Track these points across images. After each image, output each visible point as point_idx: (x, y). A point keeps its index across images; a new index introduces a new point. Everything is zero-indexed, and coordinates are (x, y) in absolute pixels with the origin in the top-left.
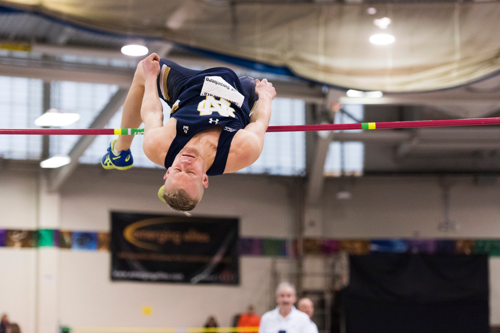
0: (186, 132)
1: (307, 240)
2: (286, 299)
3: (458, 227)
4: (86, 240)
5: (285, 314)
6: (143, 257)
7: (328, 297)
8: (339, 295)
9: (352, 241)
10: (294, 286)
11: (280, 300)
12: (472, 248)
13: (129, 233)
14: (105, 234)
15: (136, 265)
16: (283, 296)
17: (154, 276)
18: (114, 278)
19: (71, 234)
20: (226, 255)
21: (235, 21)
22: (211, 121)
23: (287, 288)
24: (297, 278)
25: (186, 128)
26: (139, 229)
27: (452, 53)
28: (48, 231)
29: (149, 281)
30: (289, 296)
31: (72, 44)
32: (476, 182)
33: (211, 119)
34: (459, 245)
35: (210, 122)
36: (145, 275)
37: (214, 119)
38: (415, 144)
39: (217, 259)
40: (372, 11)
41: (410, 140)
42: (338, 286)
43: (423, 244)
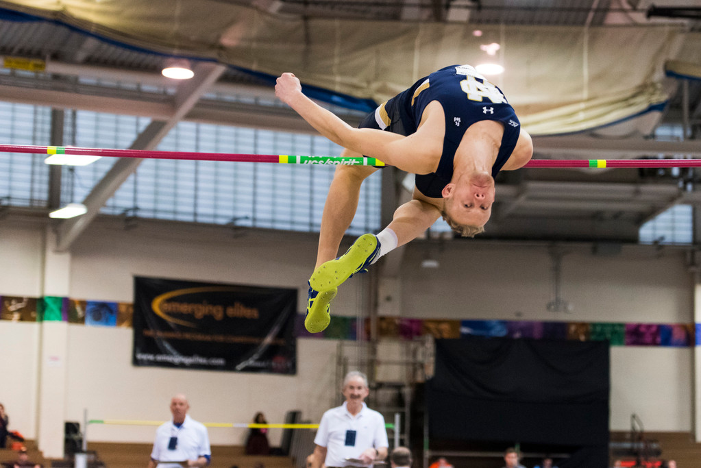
0: (458, 125)
1: (382, 319)
2: (357, 392)
3: (570, 307)
4: (104, 312)
5: (353, 411)
6: (177, 335)
7: (407, 391)
8: (420, 389)
9: (439, 322)
10: (365, 376)
11: (348, 392)
12: (587, 334)
13: (157, 305)
14: (128, 306)
15: (168, 346)
16: (352, 387)
17: (187, 361)
18: (136, 362)
19: (84, 304)
20: (280, 335)
21: (308, 40)
22: (485, 110)
23: (357, 379)
24: (369, 367)
25: (457, 120)
26: (169, 301)
27: (579, 89)
28: (56, 299)
29: (182, 366)
30: (359, 388)
31: (92, 61)
32: (594, 251)
33: (485, 108)
34: (573, 328)
35: (485, 112)
36: (177, 359)
37: (488, 108)
38: (522, 201)
39: (268, 340)
40: (478, 33)
41: (517, 196)
42: (420, 379)
43: (529, 327)
